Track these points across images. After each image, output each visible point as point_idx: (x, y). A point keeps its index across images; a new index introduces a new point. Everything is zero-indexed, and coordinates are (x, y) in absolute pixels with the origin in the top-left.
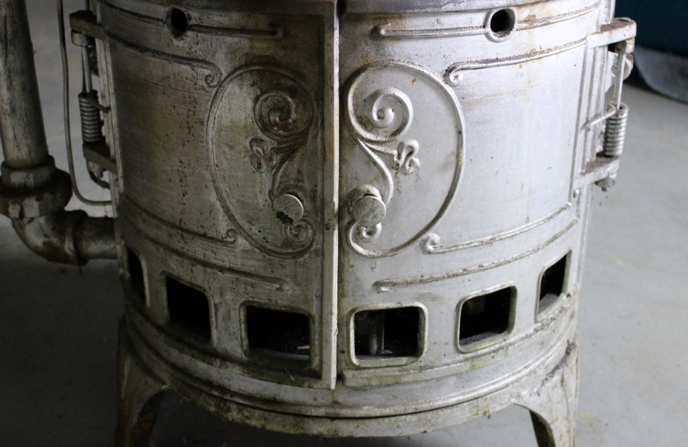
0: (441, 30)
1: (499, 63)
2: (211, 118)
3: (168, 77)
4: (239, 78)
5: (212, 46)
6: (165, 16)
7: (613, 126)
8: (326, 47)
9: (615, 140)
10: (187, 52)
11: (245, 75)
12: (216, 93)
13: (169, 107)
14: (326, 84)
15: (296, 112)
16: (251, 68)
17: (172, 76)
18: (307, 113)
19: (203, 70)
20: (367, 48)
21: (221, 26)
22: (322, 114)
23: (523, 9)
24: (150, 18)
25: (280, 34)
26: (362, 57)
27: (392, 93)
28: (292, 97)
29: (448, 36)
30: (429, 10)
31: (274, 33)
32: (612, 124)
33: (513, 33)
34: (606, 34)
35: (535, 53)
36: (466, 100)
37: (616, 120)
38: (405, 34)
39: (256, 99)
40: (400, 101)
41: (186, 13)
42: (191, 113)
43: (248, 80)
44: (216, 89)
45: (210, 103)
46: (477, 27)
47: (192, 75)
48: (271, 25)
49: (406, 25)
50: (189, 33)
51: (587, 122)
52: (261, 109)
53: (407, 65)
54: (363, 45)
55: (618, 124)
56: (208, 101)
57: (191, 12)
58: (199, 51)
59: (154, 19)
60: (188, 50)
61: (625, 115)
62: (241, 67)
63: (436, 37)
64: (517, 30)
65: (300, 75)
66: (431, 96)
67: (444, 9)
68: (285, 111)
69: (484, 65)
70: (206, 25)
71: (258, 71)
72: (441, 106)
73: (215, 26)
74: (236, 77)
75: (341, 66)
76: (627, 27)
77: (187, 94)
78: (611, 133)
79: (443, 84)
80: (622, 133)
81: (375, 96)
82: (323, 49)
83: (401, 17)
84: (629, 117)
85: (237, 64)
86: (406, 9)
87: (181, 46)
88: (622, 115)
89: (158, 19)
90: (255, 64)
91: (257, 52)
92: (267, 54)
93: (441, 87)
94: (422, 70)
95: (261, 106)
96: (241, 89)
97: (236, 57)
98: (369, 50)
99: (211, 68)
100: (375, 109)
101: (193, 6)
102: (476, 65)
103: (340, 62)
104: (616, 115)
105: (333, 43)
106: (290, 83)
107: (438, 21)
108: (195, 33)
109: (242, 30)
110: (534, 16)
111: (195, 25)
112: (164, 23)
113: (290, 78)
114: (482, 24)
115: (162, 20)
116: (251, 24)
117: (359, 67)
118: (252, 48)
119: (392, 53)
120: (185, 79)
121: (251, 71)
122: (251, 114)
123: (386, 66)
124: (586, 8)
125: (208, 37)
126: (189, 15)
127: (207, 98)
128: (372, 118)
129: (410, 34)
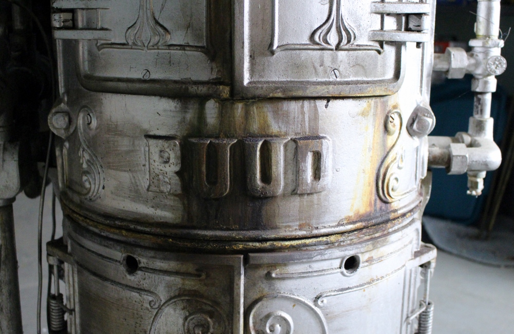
0: (312, 272)
1: (350, 290)
2: (153, 329)
3: (121, 299)
4: (174, 304)
5: (155, 282)
6: (122, 259)
7: (424, 317)
8: (235, 286)
9: (426, 326)
10: (137, 284)
11: (178, 302)
12: (157, 313)
13: (122, 320)
14: (235, 310)
15: (213, 328)
16: (183, 298)
17: (125, 299)
18: (221, 329)
19: (147, 297)
20: (263, 286)
21: (162, 269)
22: (232, 329)
23: (365, 254)
24: (110, 259)
25: (204, 277)
26: (259, 292)
27: (280, 314)
28: (210, 318)
29: (316, 276)
30: (304, 260)
31: (199, 276)
32: (423, 315)
33: (359, 270)
34: (418, 259)
35: (373, 281)
36: (329, 316)
37: (426, 312)
38: (288, 276)
39: (186, 319)
40: (285, 320)
41: (137, 259)
42: (138, 325)
43: (181, 305)
44: (157, 310)
45: (152, 319)
46: (335, 269)
47: (140, 299)
48: (197, 270)
49: (289, 270)
50: (139, 272)
51: (408, 317)
52: (188, 326)
53: (290, 296)
54: (260, 283)
55: (427, 315)
56: (151, 317)
57: (140, 259)
58: (146, 284)
59: (113, 260)
60: (137, 283)
61: (432, 309)
62: (175, 297)
63: (308, 277)
64: (362, 268)
65: (216, 303)
66: (305, 315)
67: (314, 259)
68: (206, 326)
69: (341, 292)
70: (151, 267)
71: (187, 300)
72: (312, 321)
73: (158, 269)
74: (171, 303)
75: (245, 298)
76: (431, 252)
77: (135, 312)
78: (423, 321)
79: (313, 307)
80: (431, 321)
81: (268, 317)
82: (233, 287)
83: (285, 265)
84: (435, 310)
85: (172, 295)
86: (289, 261)
87: (132, 280)
88: (430, 309)
89: (116, 261)
90: (185, 295)
91: (187, 288)
92: (194, 289)
93: (312, 309)
94: (300, 299)
95: (189, 323)
96: (175, 311)
97: (172, 290)
98: (264, 286)
99: (154, 296)
100: (268, 325)
101: (143, 256)
102: (336, 293)
103: (244, 295)
104: (426, 309)
105: (240, 283)
106: (209, 308)
107: (310, 267)
108: (143, 273)
109: (177, 273)
110: (372, 257)
111: (144, 267)
112: (121, 264)
113: (209, 305)
114: (339, 266)
115: (119, 262)
116: (184, 268)
117: (257, 298)
118: (183, 284)
119: (280, 288)
120: (134, 302)
121: (182, 300)
122: (182, 328)
123: (275, 297)
124: (405, 245)
125: (153, 276)
126: (139, 261)
127: (150, 315)
128: (266, 331)
129: (291, 276)
